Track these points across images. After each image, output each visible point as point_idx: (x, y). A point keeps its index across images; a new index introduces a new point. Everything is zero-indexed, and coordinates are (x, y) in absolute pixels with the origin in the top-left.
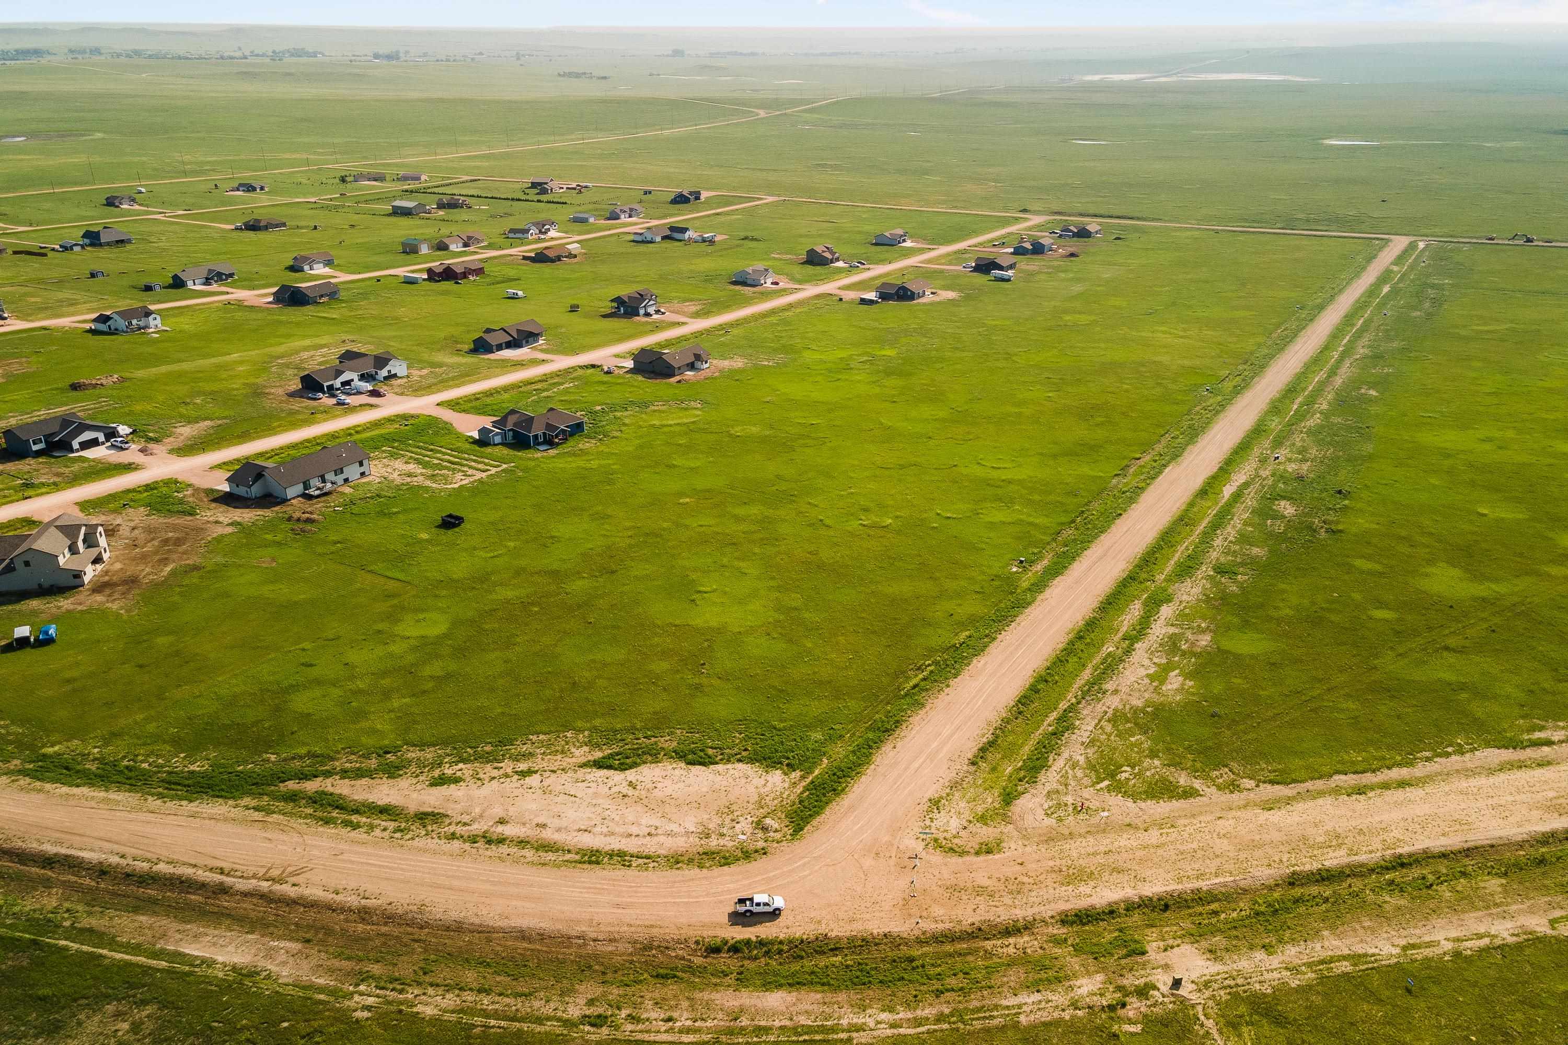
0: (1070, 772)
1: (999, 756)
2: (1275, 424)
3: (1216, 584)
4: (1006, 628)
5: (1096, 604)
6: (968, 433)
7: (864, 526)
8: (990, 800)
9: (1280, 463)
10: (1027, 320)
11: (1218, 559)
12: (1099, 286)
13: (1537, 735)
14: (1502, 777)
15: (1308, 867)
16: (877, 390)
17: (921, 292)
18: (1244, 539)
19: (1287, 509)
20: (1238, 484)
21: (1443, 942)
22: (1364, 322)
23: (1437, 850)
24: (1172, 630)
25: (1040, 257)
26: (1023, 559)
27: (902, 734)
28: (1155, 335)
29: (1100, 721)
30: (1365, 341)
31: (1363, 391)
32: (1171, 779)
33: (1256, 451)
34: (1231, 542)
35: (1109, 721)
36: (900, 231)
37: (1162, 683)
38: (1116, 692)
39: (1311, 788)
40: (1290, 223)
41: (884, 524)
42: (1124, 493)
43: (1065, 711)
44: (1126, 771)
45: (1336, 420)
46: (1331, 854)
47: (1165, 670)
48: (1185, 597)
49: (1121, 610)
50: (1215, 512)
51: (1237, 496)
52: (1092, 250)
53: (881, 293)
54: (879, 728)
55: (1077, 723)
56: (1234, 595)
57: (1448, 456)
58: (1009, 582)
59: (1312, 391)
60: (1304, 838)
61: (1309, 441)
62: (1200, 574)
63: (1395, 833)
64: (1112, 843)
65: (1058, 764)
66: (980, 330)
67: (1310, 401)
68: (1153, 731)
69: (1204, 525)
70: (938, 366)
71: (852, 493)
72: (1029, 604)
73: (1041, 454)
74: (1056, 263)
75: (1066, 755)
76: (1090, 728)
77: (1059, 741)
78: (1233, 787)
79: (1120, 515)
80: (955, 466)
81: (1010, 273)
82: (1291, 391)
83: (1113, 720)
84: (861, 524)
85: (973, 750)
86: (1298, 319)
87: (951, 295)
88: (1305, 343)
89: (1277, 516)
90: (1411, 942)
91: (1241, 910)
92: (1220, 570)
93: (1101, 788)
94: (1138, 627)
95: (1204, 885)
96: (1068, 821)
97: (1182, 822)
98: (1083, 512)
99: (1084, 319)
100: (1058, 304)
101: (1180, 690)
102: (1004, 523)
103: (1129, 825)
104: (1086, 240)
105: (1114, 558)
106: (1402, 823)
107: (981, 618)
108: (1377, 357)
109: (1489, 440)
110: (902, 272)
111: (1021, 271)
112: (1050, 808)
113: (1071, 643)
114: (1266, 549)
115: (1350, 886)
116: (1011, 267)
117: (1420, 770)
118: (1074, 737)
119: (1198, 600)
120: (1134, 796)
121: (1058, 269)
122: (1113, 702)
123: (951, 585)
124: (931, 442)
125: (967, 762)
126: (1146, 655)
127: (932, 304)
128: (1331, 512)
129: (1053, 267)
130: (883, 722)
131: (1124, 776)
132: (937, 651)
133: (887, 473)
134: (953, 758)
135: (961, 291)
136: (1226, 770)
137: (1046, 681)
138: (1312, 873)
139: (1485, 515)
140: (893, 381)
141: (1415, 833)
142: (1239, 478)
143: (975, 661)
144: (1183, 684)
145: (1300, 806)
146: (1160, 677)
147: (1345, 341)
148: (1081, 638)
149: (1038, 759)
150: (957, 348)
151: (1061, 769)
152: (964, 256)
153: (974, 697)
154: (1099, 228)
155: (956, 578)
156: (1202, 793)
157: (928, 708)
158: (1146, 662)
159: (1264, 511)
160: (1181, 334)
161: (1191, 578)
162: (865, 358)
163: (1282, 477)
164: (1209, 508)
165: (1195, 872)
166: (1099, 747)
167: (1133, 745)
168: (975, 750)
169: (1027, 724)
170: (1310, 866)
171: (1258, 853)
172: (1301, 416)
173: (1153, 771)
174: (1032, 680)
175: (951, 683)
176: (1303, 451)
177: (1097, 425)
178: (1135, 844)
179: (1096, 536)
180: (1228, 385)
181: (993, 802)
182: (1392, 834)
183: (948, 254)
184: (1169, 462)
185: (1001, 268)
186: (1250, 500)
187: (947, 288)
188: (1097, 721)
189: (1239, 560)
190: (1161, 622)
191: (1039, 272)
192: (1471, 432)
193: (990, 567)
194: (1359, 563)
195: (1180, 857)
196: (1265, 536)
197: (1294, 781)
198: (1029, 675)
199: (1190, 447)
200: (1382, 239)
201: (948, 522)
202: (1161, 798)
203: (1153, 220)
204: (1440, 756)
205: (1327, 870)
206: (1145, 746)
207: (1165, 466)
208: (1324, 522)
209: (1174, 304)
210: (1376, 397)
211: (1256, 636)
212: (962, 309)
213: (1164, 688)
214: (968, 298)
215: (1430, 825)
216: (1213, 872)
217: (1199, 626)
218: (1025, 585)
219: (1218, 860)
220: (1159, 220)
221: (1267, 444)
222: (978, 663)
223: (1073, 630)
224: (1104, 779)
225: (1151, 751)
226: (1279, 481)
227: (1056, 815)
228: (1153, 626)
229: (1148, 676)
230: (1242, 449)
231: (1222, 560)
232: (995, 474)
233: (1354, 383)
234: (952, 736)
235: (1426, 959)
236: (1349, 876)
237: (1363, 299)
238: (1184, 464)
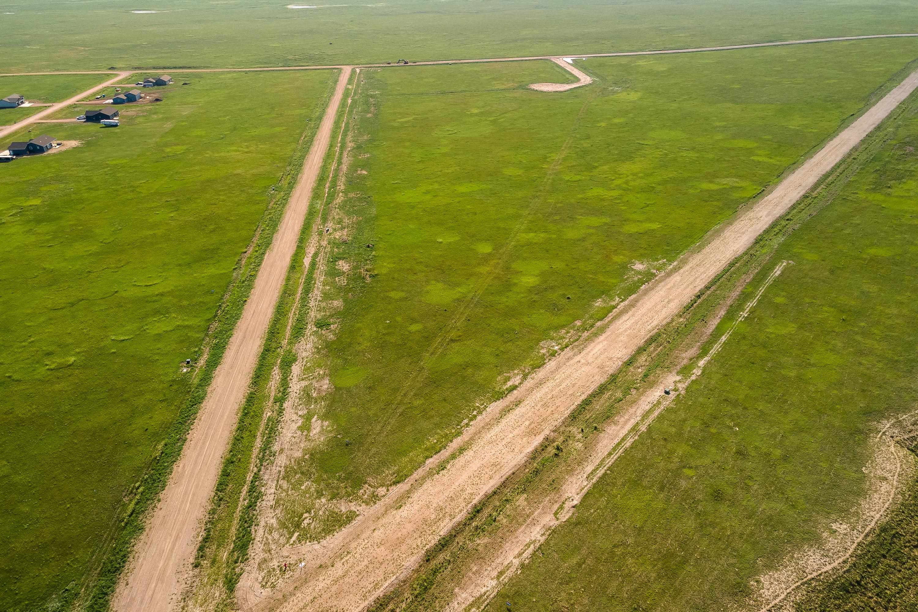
0: (269, 537)
1: (214, 547)
2: (319, 205)
3: (320, 337)
4: (192, 427)
5: (249, 381)
6: (119, 261)
7: (52, 370)
8: (217, 594)
9: (330, 234)
10: (139, 156)
11: (316, 317)
12: (183, 121)
13: (510, 384)
14: (504, 421)
15: (433, 542)
16: (33, 238)
17: (48, 145)
18: (326, 296)
19: (344, 266)
20: (311, 255)
21: (514, 561)
22: (345, 124)
23: (490, 492)
24: (304, 383)
25: (134, 104)
26: (188, 360)
27: (132, 566)
28: (230, 154)
29: (278, 481)
30: (349, 138)
31: (359, 172)
32: (336, 510)
33: (314, 228)
34: (320, 301)
35: (284, 478)
36: (16, 96)
37: (309, 430)
38: (282, 450)
39: (417, 477)
40: (286, 63)
41: (70, 363)
42: (243, 282)
43: (252, 482)
44: (306, 518)
45: (351, 195)
46: (442, 525)
47: (308, 418)
48: (304, 354)
49: (267, 379)
50: (303, 280)
51: (313, 264)
52: (170, 94)
53: (13, 151)
54: (109, 571)
55: (263, 489)
56: (333, 342)
57: (413, 207)
58: (184, 381)
59: (333, 177)
60: (425, 520)
61: (342, 214)
62: (308, 332)
63: (469, 491)
64: (314, 590)
65: (259, 533)
66: (106, 170)
67: (334, 185)
68: (314, 474)
69: (300, 292)
70: (80, 207)
71: (33, 342)
72: (203, 398)
73: (180, 265)
74: (148, 108)
75: (262, 523)
76: (273, 491)
77: (255, 512)
78: (374, 498)
79: (246, 301)
80: (116, 292)
81: (115, 120)
82: (321, 180)
83: (286, 477)
84: (48, 369)
85: (193, 553)
86: (310, 128)
87: (73, 143)
88: (319, 144)
89: (341, 274)
90: (499, 570)
91: (407, 599)
92: (321, 325)
93: (294, 542)
94: (281, 389)
95: (380, 592)
96: (279, 585)
97: (353, 545)
98: (220, 306)
99: (180, 149)
100: (158, 140)
101: (321, 433)
102: (166, 332)
103: (321, 566)
104: (164, 87)
105: (250, 338)
106: (470, 481)
107: (171, 424)
108: (359, 148)
109: (427, 192)
110: (28, 129)
111: (124, 117)
112: (263, 579)
113: (241, 421)
114: (341, 300)
115: (458, 543)
116: (116, 115)
117: (465, 437)
118: (264, 503)
119: (313, 353)
120: (316, 538)
121: (151, 113)
122: (281, 461)
123: (140, 402)
124: (92, 276)
125: (191, 567)
126: (293, 411)
127: (60, 153)
128: (368, 262)
129: (147, 111)
130: (111, 562)
131: (306, 522)
132: (142, 468)
133: (60, 313)
134: (179, 570)
135: (81, 139)
136: (367, 486)
137: (232, 462)
138: (437, 546)
139: (441, 243)
140: (43, 228)
141: (477, 484)
142: (311, 250)
143: (175, 467)
144: (322, 426)
145: (415, 496)
146: (306, 427)
147: (339, 139)
148: (246, 414)
149: (243, 536)
150: (92, 189)
151: (263, 538)
152: (76, 109)
153: (183, 501)
154: (169, 78)
155: (141, 393)
156: (358, 513)
157: (147, 530)
158: (295, 417)
159: (333, 273)
160: (246, 150)
161: (303, 337)
162: (14, 212)
163: (333, 243)
164: (299, 278)
165: (372, 585)
166: (283, 505)
167: (305, 492)
168: (195, 552)
169: (228, 507)
170: (433, 541)
171: (404, 547)
172: (332, 196)
173: (323, 509)
174: (222, 466)
175: (161, 496)
176: (340, 222)
177: (211, 232)
178: (329, 582)
179: (235, 323)
180: (285, 183)
181: (220, 595)
182: (467, 492)
183: (62, 110)
184: (265, 250)
185: (108, 117)
186: (322, 267)
187: (69, 138)
188: (275, 482)
189: (328, 314)
190: (295, 379)
191: (138, 116)
192: (418, 189)
193: (166, 374)
194: (393, 294)
195: (360, 577)
196: (338, 290)
197: (406, 476)
198: (218, 462)
199: (275, 235)
200: (338, 69)
201: (123, 344)
202: (334, 530)
203: (204, 67)
204: (471, 420)
205: (444, 539)
206: (313, 489)
207: (263, 254)
208: (367, 270)
209: (235, 129)
210: (367, 175)
211: (355, 369)
212: (87, 154)
213: (311, 435)
214: (89, 144)
215: (483, 475)
216: (383, 578)
217: (319, 374)
218: (196, 381)
219: (383, 566)
220: (208, 67)
221: (319, 220)
222: (178, 468)
223: (239, 409)
224: (294, 532)
225: (318, 492)
226: (334, 247)
227: (269, 584)
228: (291, 385)
229: (299, 428)
230: (306, 229)
231: (319, 317)
232: (150, 291)
233: (354, 167)
234: (173, 548)
235: (511, 579)
236: (455, 536)
237: (340, 109)
238: (275, 250)
